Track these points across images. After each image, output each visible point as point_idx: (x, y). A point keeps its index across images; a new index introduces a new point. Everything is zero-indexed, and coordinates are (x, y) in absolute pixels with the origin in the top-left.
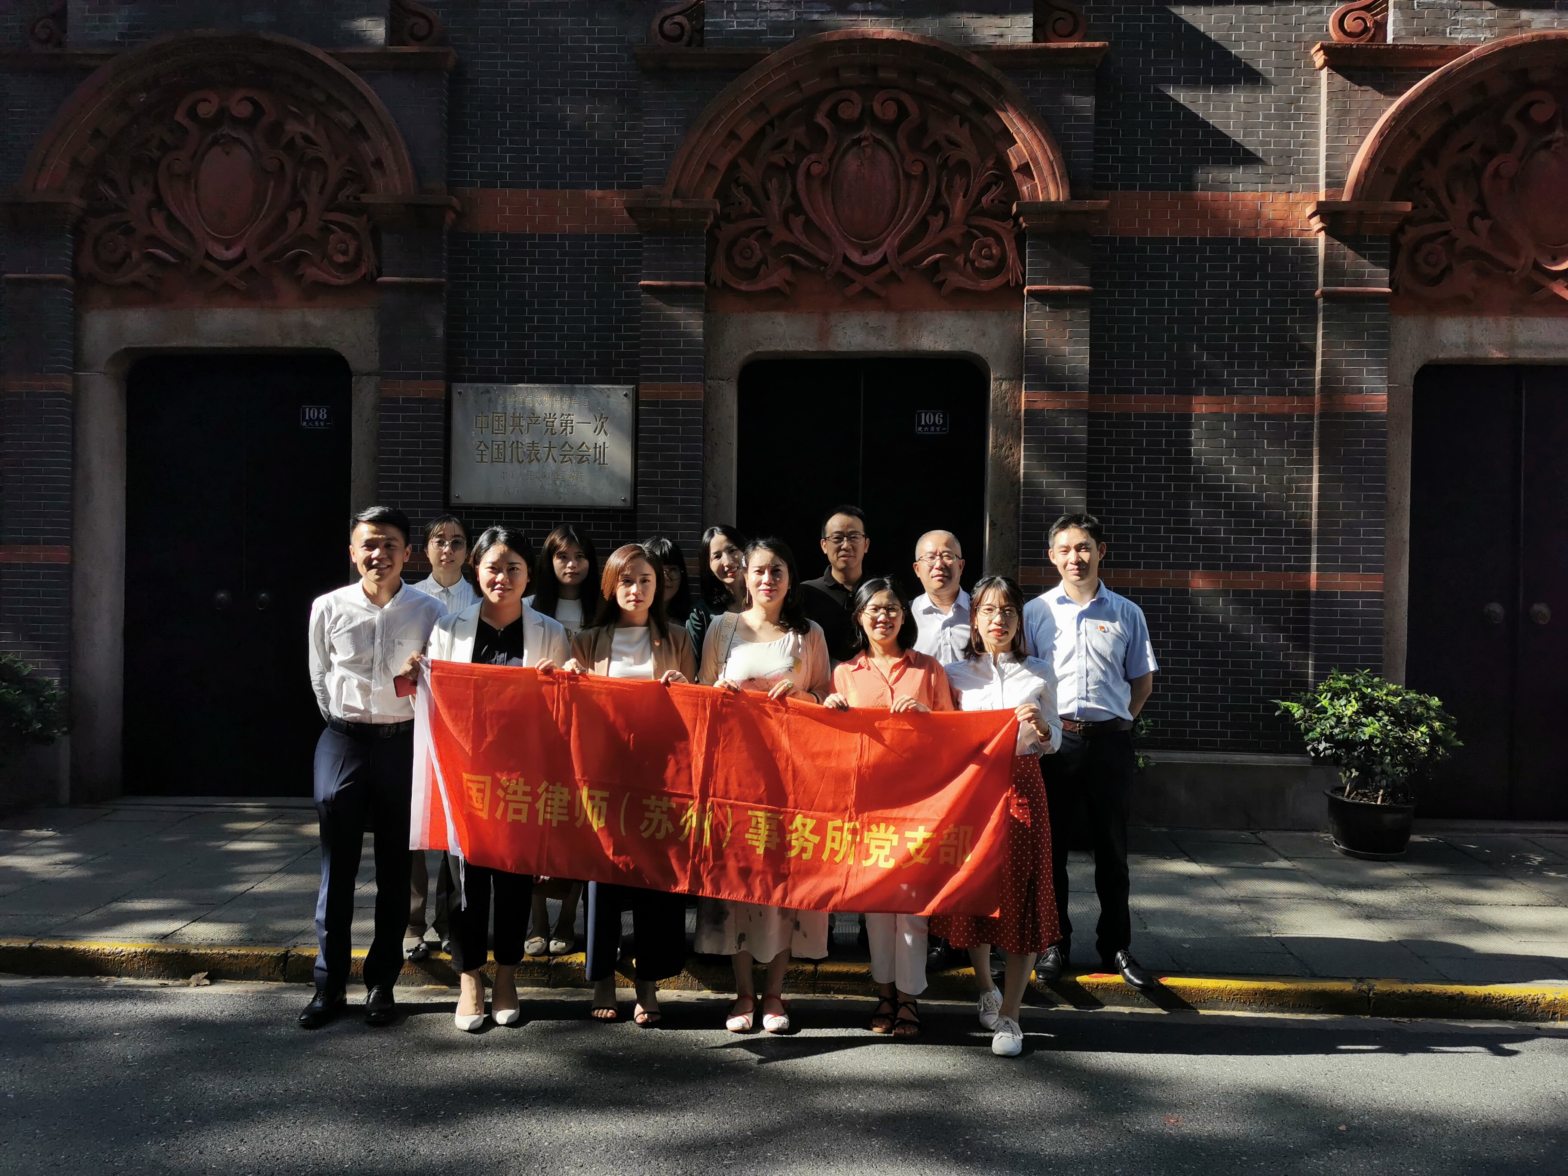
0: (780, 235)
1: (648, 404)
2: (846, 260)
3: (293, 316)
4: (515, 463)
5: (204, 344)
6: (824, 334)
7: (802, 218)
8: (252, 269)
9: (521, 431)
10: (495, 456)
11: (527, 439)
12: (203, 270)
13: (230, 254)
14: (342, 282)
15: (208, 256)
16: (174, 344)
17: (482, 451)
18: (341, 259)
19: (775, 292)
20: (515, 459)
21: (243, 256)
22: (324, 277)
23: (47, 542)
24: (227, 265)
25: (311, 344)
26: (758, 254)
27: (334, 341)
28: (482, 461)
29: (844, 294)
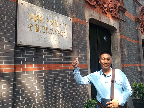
1: (76, 23)
2: (103, 5)
4: (42, 33)
6: (100, 18)
9: (44, 23)
10: (35, 29)
11: (46, 26)
17: (31, 26)
20: (42, 31)
28: (30, 30)
29: (102, 11)
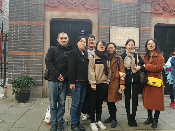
0: (162, 5)
1: (142, 31)
2: (171, 10)
3: (83, 14)
5: (67, 18)
6: (168, 21)
7: (165, 3)
8: (77, 5)
9: (122, 34)
10: (117, 38)
11: (122, 36)
12: (68, 5)
13: (73, 3)
14: (92, 8)
15: (69, 2)
16: (62, 18)
18: (92, 5)
19: (161, 14)
20: (121, 39)
21: (75, 3)
22: (89, 7)
23: (39, 51)
24: (72, 4)
25: (86, 19)
26: (159, 8)
27: (90, 18)
29: (171, 15)
